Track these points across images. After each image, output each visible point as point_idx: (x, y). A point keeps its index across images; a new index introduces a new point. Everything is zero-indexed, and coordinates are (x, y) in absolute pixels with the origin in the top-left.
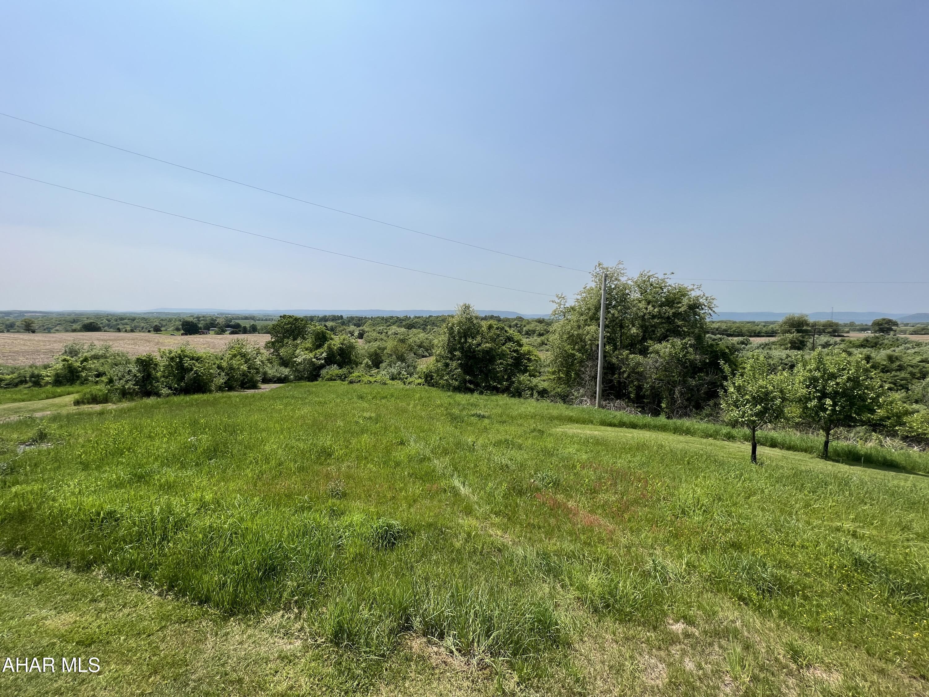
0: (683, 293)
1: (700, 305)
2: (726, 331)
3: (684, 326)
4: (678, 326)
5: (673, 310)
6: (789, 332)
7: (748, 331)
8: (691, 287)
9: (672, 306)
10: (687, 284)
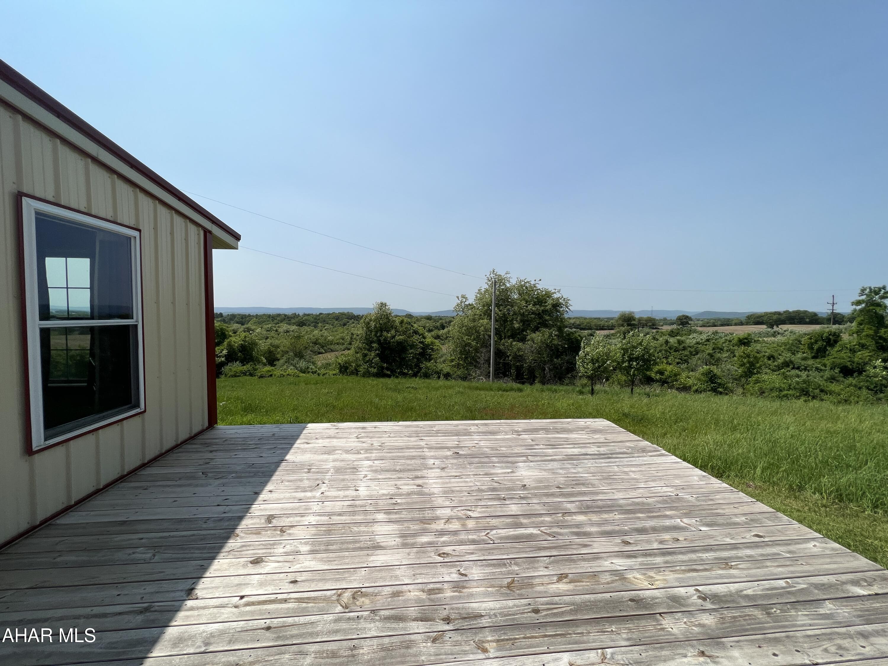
0: (548, 295)
1: (561, 304)
2: (579, 325)
3: (550, 320)
4: (546, 320)
5: (542, 308)
6: (623, 325)
7: (595, 325)
8: (553, 291)
9: (541, 304)
10: (551, 289)
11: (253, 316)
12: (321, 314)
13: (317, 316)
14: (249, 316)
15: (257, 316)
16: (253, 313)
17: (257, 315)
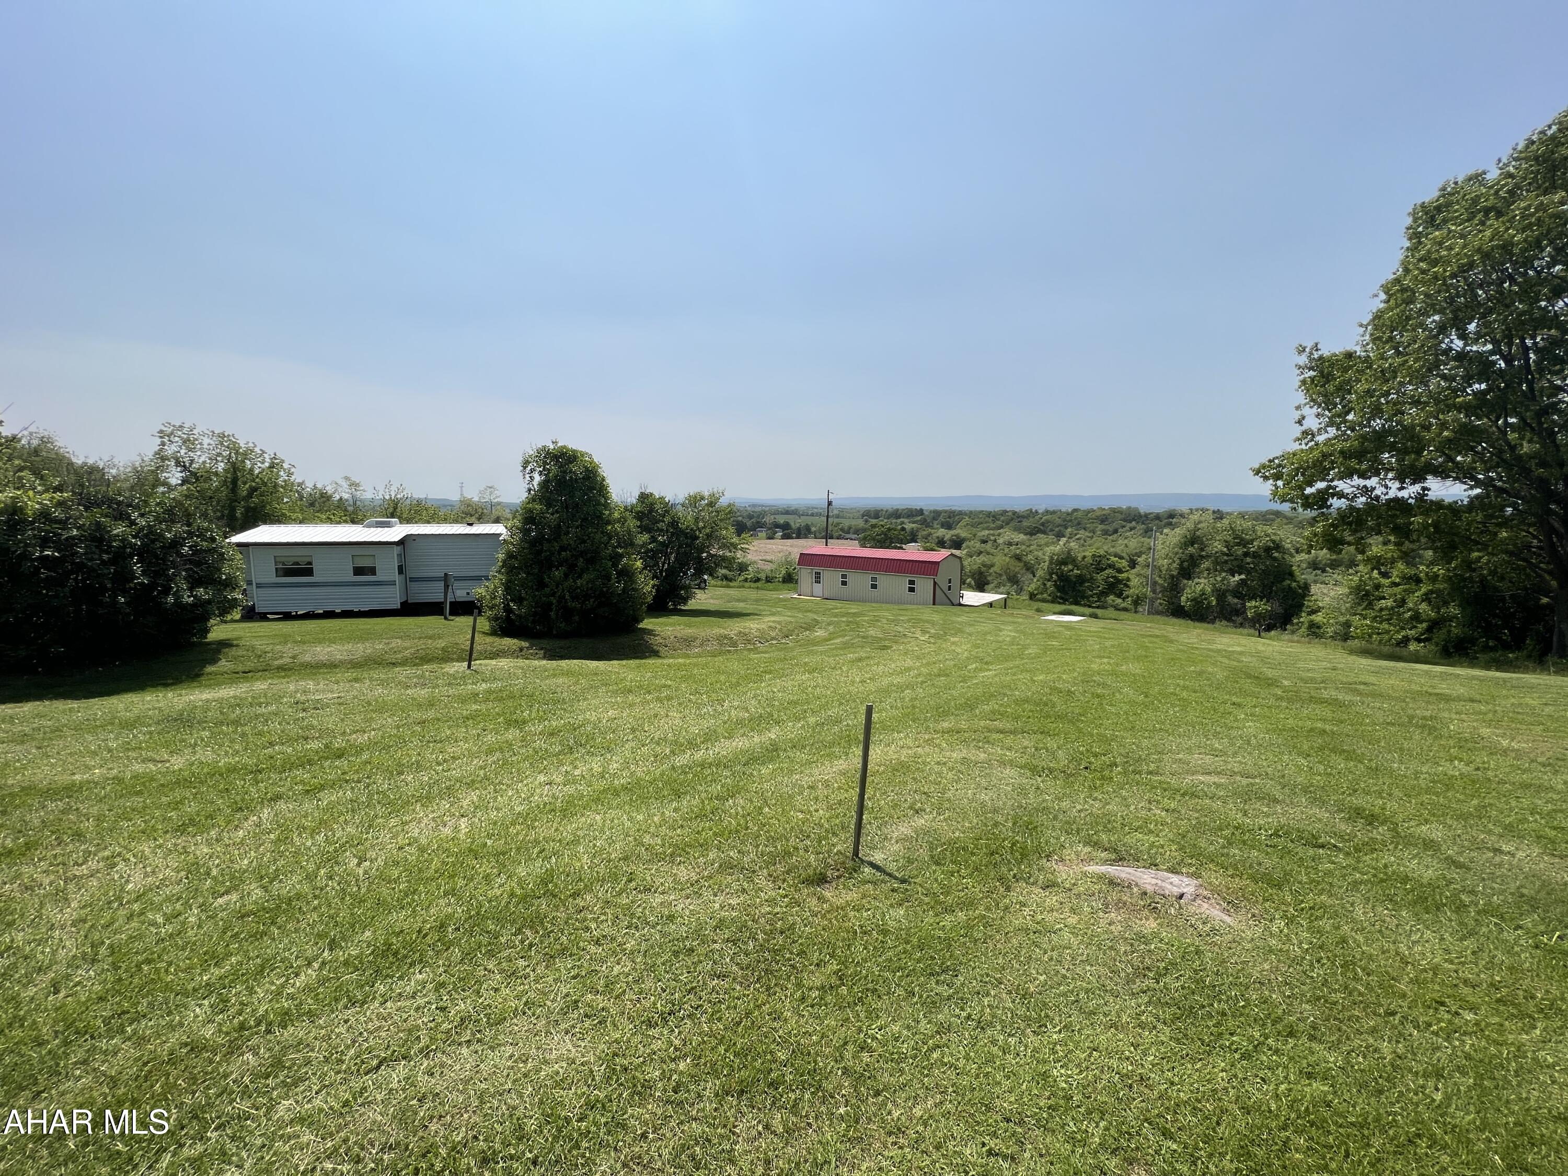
11: (966, 514)
12: (1075, 510)
13: (1068, 514)
14: (961, 513)
15: (971, 514)
16: (965, 508)
17: (971, 512)
